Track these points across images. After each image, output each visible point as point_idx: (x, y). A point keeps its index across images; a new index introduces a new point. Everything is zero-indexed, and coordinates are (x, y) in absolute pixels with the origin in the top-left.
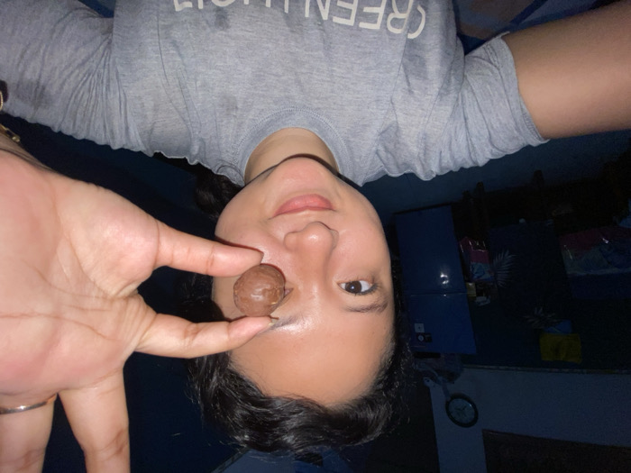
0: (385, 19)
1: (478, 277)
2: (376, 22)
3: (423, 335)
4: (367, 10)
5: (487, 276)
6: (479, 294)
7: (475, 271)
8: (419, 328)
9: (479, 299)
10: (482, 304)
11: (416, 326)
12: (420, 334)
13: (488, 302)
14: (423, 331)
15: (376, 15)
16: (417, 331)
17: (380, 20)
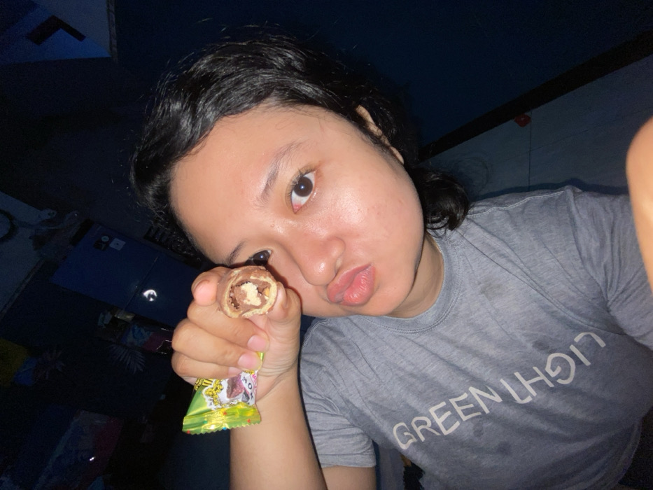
0: (432, 420)
1: (134, 331)
2: (436, 412)
3: (107, 244)
4: (448, 413)
5: (130, 339)
6: (115, 320)
7: (143, 331)
8: (118, 244)
9: (109, 317)
10: (102, 316)
11: (122, 243)
12: (111, 240)
13: (100, 323)
14: (112, 245)
15: (439, 416)
16: (116, 240)
17: (434, 415)
